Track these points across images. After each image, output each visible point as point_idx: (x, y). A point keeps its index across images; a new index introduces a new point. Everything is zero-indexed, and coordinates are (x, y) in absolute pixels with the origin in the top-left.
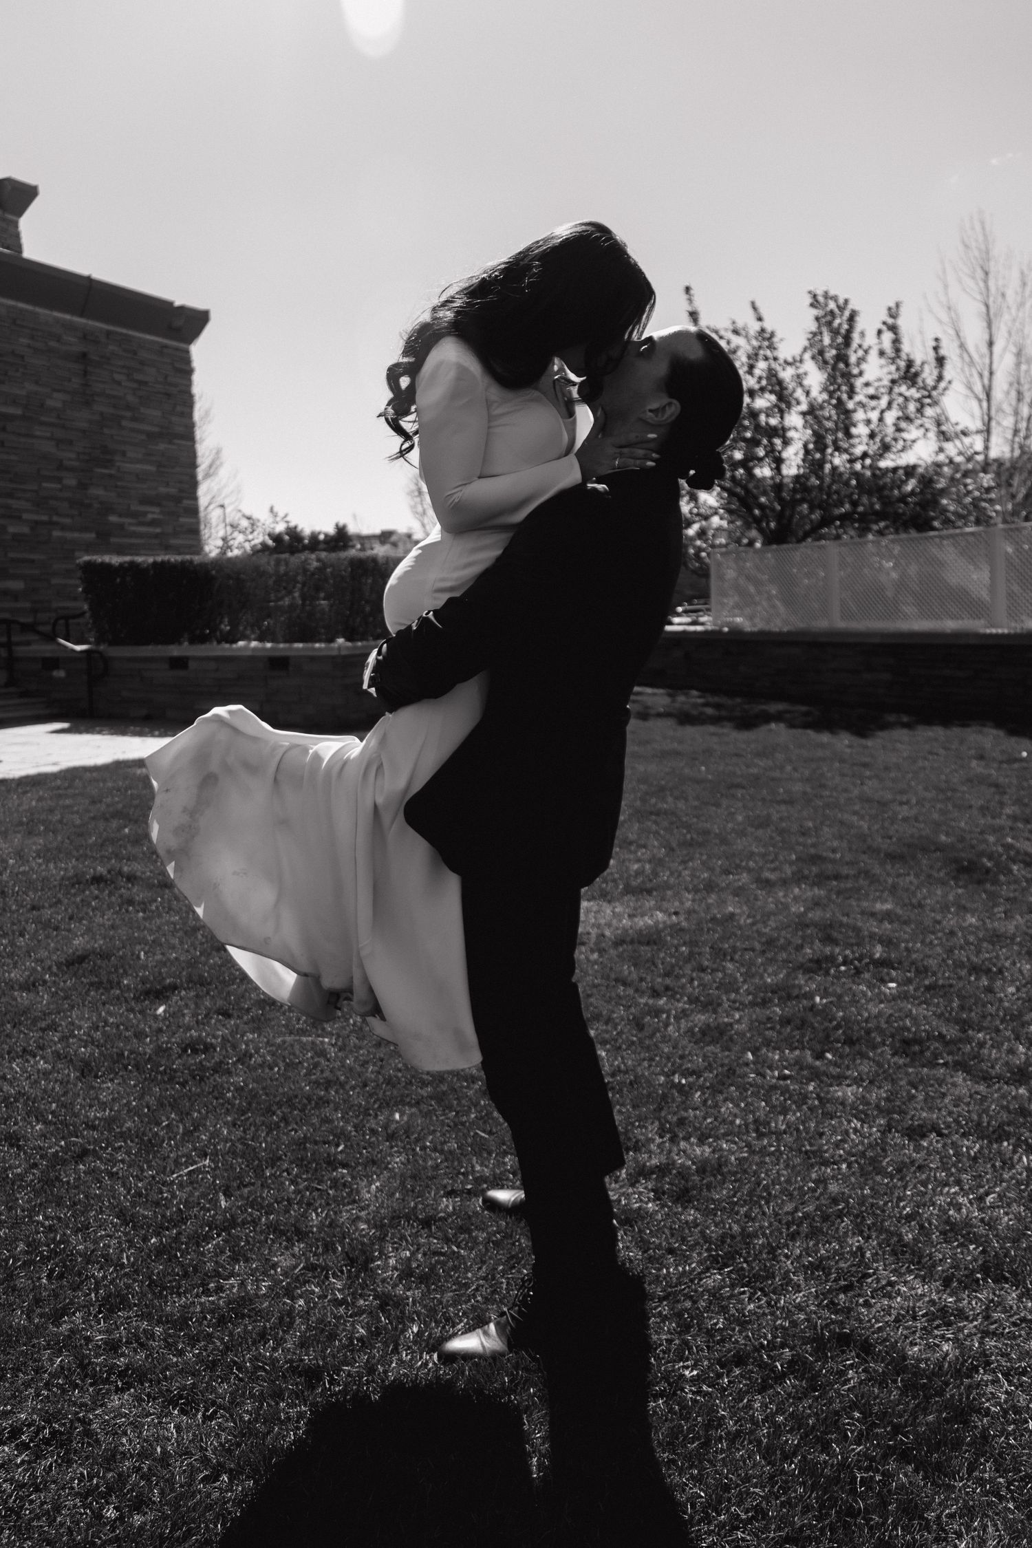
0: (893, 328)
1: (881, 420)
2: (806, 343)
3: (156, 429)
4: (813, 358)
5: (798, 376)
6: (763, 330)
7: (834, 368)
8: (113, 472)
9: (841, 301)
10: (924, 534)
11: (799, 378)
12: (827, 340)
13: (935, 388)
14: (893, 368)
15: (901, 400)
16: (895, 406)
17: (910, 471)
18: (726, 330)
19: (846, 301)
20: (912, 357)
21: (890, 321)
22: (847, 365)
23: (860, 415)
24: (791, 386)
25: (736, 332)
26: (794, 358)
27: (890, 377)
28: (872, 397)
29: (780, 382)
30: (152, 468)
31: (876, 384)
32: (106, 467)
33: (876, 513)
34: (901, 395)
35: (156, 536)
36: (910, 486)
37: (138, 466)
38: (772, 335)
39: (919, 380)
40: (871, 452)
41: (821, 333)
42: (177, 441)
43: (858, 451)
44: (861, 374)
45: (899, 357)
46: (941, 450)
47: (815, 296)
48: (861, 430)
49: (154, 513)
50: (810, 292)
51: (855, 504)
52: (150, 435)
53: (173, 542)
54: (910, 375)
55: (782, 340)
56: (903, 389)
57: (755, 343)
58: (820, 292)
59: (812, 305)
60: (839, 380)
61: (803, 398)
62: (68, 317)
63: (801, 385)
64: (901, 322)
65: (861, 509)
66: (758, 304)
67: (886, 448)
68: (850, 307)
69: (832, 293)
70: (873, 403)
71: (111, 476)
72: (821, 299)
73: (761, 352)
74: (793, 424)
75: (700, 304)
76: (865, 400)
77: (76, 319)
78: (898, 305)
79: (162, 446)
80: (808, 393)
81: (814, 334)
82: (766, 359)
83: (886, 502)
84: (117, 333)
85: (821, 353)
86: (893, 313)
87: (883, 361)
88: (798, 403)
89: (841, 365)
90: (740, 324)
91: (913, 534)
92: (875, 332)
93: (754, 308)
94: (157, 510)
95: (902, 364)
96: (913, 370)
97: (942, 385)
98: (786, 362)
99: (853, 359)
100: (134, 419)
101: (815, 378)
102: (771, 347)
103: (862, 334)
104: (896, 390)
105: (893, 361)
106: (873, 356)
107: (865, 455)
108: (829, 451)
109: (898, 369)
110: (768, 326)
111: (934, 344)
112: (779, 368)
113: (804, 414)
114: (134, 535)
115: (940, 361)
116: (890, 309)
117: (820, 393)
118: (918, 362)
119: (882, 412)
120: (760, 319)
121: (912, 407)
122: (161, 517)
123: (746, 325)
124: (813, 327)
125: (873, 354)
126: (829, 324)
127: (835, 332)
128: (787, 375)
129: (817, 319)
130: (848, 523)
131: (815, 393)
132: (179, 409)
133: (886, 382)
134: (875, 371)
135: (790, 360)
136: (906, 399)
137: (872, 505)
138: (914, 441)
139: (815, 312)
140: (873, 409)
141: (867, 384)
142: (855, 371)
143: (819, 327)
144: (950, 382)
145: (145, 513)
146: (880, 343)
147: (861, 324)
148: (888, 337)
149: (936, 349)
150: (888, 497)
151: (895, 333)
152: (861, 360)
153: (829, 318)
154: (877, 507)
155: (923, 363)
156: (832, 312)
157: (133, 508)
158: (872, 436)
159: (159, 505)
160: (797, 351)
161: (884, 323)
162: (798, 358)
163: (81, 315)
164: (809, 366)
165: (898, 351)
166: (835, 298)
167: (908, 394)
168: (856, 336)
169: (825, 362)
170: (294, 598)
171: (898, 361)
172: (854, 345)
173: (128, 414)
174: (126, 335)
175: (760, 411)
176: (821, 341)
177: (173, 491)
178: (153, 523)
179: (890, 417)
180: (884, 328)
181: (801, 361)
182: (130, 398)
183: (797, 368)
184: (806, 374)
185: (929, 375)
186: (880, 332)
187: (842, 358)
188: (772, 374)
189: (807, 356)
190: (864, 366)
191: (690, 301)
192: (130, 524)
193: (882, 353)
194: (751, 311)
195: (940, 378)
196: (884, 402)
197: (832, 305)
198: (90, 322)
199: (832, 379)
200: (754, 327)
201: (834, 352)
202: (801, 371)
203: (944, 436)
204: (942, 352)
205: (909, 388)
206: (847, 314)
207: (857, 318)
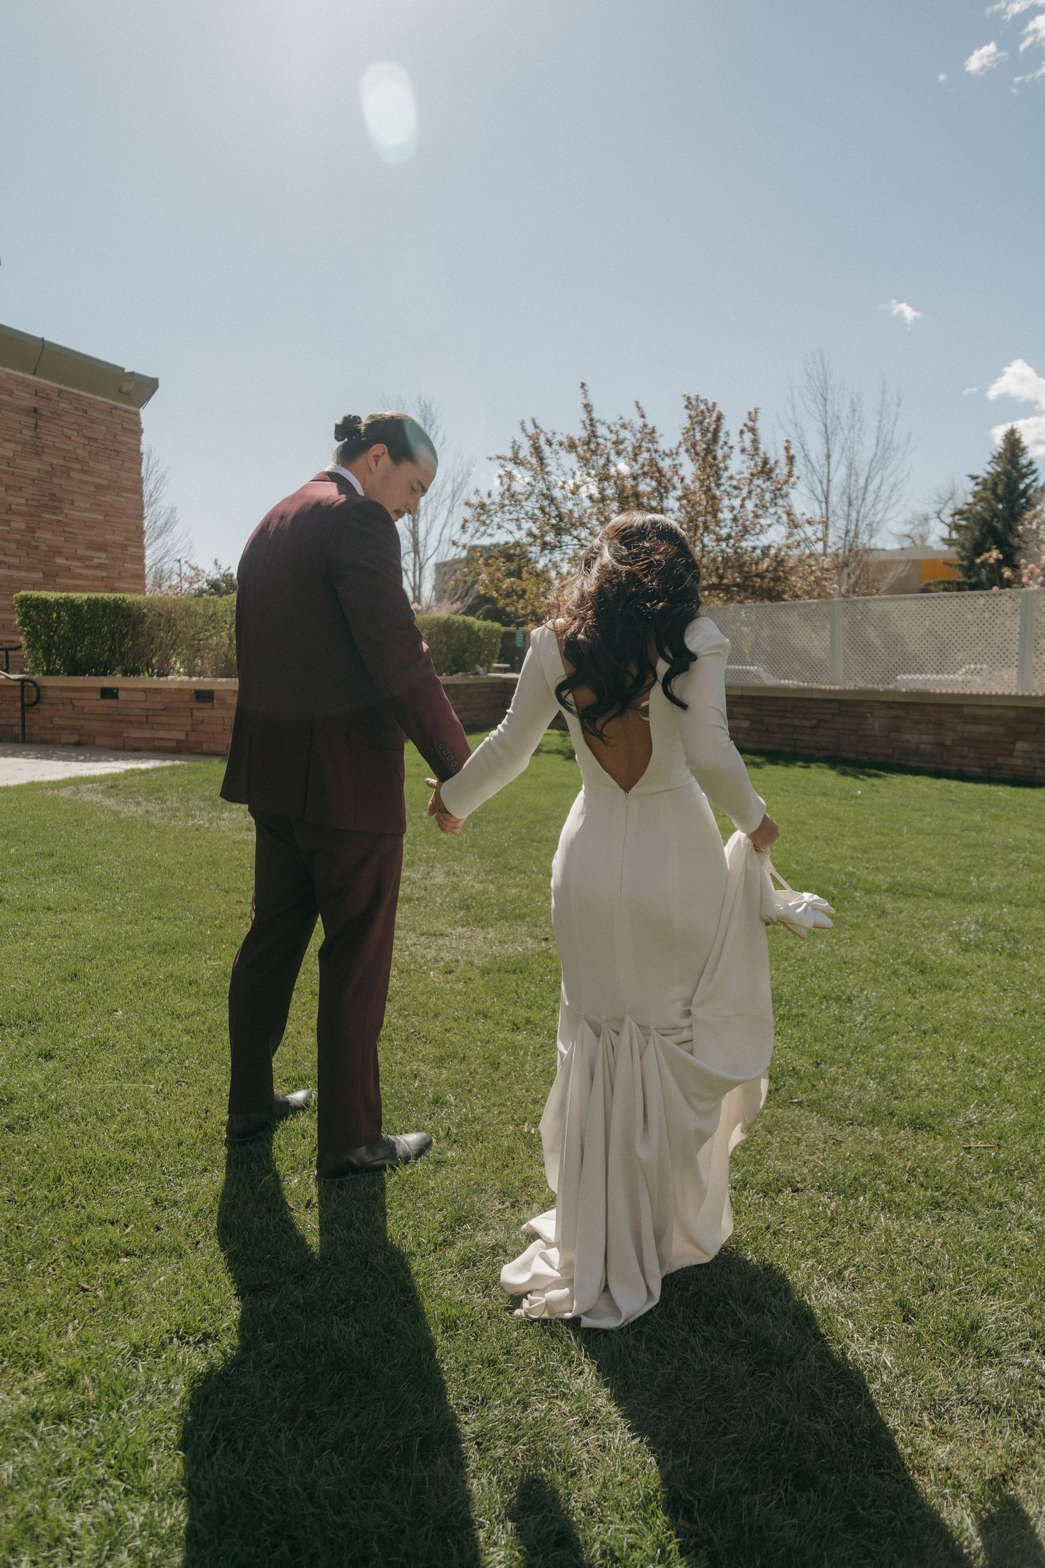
0: (753, 430)
1: (742, 506)
2: (681, 438)
3: (105, 482)
4: (687, 451)
5: (675, 466)
6: (645, 426)
7: (704, 459)
8: (60, 518)
9: (710, 404)
10: (776, 603)
11: (675, 468)
12: (698, 436)
13: (786, 482)
14: (753, 463)
15: (759, 490)
16: (753, 496)
17: (766, 550)
18: (615, 424)
19: (714, 405)
20: (768, 455)
21: (750, 424)
22: (715, 458)
23: (726, 502)
24: (669, 475)
25: (624, 426)
26: (671, 451)
27: (750, 471)
28: (736, 488)
29: (659, 471)
30: (101, 517)
31: (738, 477)
32: (54, 514)
33: (737, 585)
34: (758, 486)
35: (102, 579)
36: (765, 564)
37: (85, 514)
38: (653, 431)
39: (774, 475)
40: (733, 534)
41: (694, 429)
42: (123, 494)
43: (724, 532)
44: (726, 469)
45: (757, 454)
46: (791, 535)
47: (689, 398)
48: (725, 515)
49: (100, 557)
50: (684, 396)
51: (721, 577)
52: (99, 487)
53: (117, 585)
54: (765, 470)
55: (661, 435)
56: (760, 482)
57: (639, 436)
58: (692, 396)
59: (686, 407)
60: (708, 470)
61: (679, 485)
62: (20, 374)
63: (676, 473)
64: (758, 425)
65: (725, 581)
66: (641, 404)
67: (746, 530)
68: (717, 409)
69: (702, 397)
70: (736, 492)
71: (58, 521)
72: (694, 402)
73: (644, 444)
74: (670, 507)
75: (593, 400)
76: (729, 489)
77: (28, 376)
78: (756, 411)
79: (109, 498)
80: (682, 480)
81: (688, 430)
82: (649, 451)
83: (747, 576)
84: (68, 392)
85: (694, 445)
86: (753, 416)
87: (744, 457)
88: (675, 488)
89: (710, 459)
90: (626, 420)
91: (767, 603)
92: (738, 432)
93: (639, 408)
94: (103, 555)
95: (759, 460)
96: (768, 466)
97: (792, 480)
98: (664, 453)
99: (720, 454)
100: (83, 472)
101: (689, 469)
102: (653, 441)
103: (727, 434)
104: (756, 482)
105: (752, 457)
106: (736, 455)
107: (729, 537)
108: (700, 531)
109: (756, 465)
110: (650, 422)
111: (786, 445)
112: (659, 460)
113: (679, 499)
114: (80, 577)
115: (791, 459)
116: (750, 413)
117: (693, 482)
118: (772, 462)
119: (743, 500)
120: (643, 416)
121: (768, 496)
122: (107, 562)
123: (631, 420)
124: (688, 424)
125: (737, 451)
126: (701, 423)
127: (704, 432)
128: (665, 464)
129: (690, 417)
130: (714, 593)
131: (688, 481)
132: (127, 465)
133: (747, 475)
134: (738, 465)
135: (668, 452)
136: (762, 490)
137: (734, 579)
138: (769, 526)
139: (688, 412)
140: (736, 497)
141: (731, 478)
142: (722, 465)
143: (692, 424)
144: (798, 478)
145: (92, 558)
146: (743, 442)
147: (726, 425)
148: (748, 437)
149: (787, 449)
150: (747, 572)
151: (755, 435)
152: (726, 457)
153: (700, 418)
154: (738, 580)
155: (776, 462)
156: (702, 412)
157: (80, 552)
158: (735, 519)
159: (106, 551)
160: (674, 445)
161: (745, 425)
162: (674, 451)
163: (34, 374)
164: (684, 458)
165: (757, 449)
166: (705, 402)
167: (764, 486)
168: (722, 435)
169: (697, 454)
170: (221, 637)
171: (756, 457)
172: (721, 443)
173: (78, 466)
174: (78, 395)
175: (644, 494)
176: (694, 436)
177: (119, 539)
178: (97, 567)
179: (750, 505)
180: (745, 429)
181: (677, 454)
182: (79, 452)
183: (674, 459)
184: (681, 465)
185: (781, 470)
186: (742, 432)
187: (708, 451)
188: (653, 463)
189: (682, 450)
190: (728, 462)
191: (585, 397)
192: (77, 567)
193: (743, 450)
194: (636, 409)
195: (790, 474)
196: (745, 492)
197: (703, 407)
198: (42, 381)
199: (702, 468)
200: (638, 423)
201: (704, 446)
202: (677, 462)
203: (794, 524)
204: (792, 452)
205: (764, 482)
206: (715, 415)
207: (723, 421)
